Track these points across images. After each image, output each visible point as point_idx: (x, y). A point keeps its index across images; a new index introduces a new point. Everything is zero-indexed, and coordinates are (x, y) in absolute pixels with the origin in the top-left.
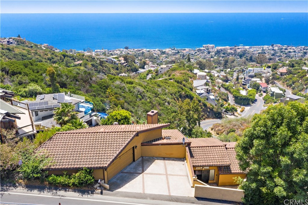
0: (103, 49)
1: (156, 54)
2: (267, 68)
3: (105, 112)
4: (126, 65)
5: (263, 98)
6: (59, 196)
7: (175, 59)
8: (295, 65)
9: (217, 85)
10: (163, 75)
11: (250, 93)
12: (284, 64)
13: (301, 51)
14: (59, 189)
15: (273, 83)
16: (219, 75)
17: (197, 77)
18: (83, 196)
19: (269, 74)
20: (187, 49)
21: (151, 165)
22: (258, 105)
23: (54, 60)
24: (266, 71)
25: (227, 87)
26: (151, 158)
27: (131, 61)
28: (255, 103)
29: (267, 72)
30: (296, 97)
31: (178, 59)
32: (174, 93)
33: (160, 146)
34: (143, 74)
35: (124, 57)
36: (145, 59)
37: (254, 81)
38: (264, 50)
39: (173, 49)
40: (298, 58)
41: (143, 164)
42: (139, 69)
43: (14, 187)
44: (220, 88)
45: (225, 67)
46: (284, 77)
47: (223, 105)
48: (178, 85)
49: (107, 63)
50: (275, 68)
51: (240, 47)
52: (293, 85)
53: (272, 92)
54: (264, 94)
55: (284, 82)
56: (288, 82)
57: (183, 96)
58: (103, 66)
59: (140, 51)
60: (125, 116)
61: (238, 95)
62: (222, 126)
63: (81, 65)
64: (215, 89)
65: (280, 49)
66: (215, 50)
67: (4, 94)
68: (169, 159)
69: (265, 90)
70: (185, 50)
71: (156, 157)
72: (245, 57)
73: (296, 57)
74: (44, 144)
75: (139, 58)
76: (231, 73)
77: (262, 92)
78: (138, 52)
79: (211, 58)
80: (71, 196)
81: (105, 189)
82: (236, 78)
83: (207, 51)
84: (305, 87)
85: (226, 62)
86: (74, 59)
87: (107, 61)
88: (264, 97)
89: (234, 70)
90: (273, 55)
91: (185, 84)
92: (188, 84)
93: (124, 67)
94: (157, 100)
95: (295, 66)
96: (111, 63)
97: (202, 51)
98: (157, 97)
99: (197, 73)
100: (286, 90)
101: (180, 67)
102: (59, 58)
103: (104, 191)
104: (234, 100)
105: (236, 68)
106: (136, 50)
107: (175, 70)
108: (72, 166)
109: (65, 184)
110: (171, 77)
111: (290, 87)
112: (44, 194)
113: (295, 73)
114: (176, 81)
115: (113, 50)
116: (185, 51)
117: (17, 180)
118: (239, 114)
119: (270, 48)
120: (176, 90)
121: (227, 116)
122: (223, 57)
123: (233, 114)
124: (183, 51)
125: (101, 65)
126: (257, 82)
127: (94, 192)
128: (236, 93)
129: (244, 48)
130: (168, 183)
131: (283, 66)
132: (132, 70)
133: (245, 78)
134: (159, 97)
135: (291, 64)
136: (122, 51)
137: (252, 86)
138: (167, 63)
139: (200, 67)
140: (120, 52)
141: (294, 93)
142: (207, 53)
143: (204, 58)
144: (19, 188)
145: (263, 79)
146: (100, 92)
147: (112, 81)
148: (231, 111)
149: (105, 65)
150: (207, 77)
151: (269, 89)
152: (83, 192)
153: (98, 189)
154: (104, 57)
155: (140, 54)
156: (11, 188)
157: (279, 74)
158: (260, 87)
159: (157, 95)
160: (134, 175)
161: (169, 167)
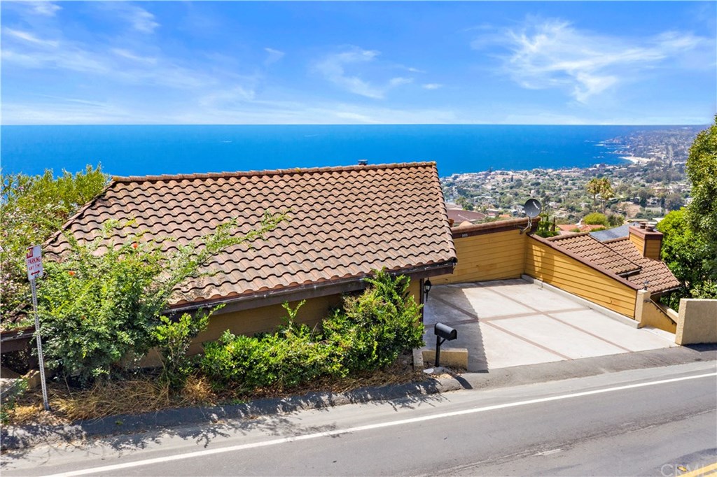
18: (411, 408)
21: (470, 301)
26: (440, 287)
33: (465, 240)
71: (454, 284)
103: (465, 376)
127: (438, 386)
152: (396, 395)
160: (464, 327)
161: (518, 297)
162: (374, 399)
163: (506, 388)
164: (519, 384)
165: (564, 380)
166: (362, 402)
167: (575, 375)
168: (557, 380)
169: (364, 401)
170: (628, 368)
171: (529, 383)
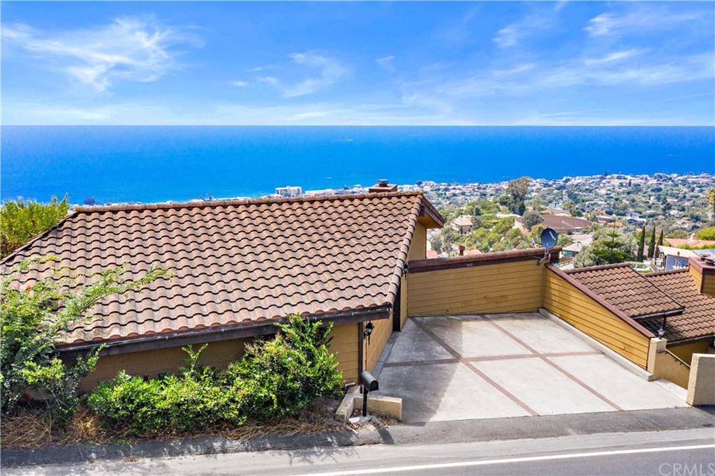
8: (482, 210)
12: (461, 211)
14: (172, 448)
15: (449, 249)
33: (470, 270)
41: (432, 335)
46: (467, 235)
56: (478, 243)
65: (436, 190)
68: (498, 315)
71: (456, 315)
74: (26, 249)
81: (389, 418)
108: (226, 319)
109: (202, 413)
113: (488, 224)
127: (353, 439)
135: (474, 210)
152: (301, 445)
157: (457, 230)
160: (437, 367)
161: (523, 335)
162: (273, 448)
163: (437, 446)
164: (454, 442)
165: (513, 441)
166: (259, 450)
167: (530, 435)
168: (504, 439)
169: (261, 449)
170: (605, 430)
171: (466, 442)
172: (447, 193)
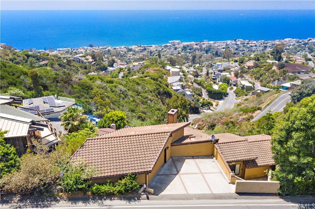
0: (65, 48)
1: (122, 51)
2: (234, 62)
3: (92, 114)
4: (94, 64)
5: (233, 91)
6: (106, 206)
7: (142, 56)
8: (260, 58)
9: (190, 81)
10: (135, 72)
11: (222, 87)
12: (250, 58)
13: (262, 45)
14: (104, 199)
15: (242, 77)
16: (189, 70)
17: (171, 74)
18: (130, 203)
19: (236, 68)
20: (154, 46)
21: (183, 165)
22: (231, 98)
23: (17, 61)
24: (233, 65)
25: (200, 82)
26: (180, 157)
27: (99, 59)
28: (227, 97)
29: (235, 67)
30: (266, 89)
31: (146, 56)
32: (153, 90)
33: (189, 145)
34: (115, 73)
35: (92, 56)
36: (112, 56)
37: (224, 75)
38: (228, 45)
39: (140, 46)
40: (259, 52)
41: (175, 164)
42: (108, 68)
43: (55, 201)
44: (192, 83)
45: (194, 62)
46: (251, 70)
47: (199, 100)
48: (155, 82)
49: (74, 62)
50: (242, 62)
51: (204, 42)
52: (261, 78)
53: (242, 85)
54: (235, 88)
55: (252, 75)
56: (255, 75)
57: (161, 93)
58: (71, 65)
59: (105, 48)
60: (121, 117)
61: (211, 89)
62: (203, 121)
63: (46, 65)
64: (189, 84)
65: (243, 44)
66: (181, 46)
67: (13, 101)
68: (198, 157)
69: (235, 83)
70: (151, 46)
71: (185, 157)
72: (211, 52)
73: (257, 51)
74: (77, 152)
75: (106, 56)
76: (200, 68)
77: (232, 86)
78: (104, 50)
79: (178, 54)
80: (119, 204)
81: (150, 193)
82: (206, 73)
83: (173, 47)
84: (272, 79)
85: (194, 57)
86: (38, 59)
87: (74, 61)
88: (235, 90)
89: (203, 65)
90: (237, 49)
91: (161, 81)
92: (164, 81)
93: (92, 65)
94: (139, 98)
95: (260, 60)
96: (79, 62)
97: (168, 47)
98: (139, 95)
99: (170, 70)
100: (255, 83)
101: (152, 63)
102: (22, 59)
103: (149, 196)
104: (207, 95)
105: (204, 63)
106: (101, 47)
107: (147, 67)
108: (115, 173)
109: (110, 193)
110: (145, 74)
111: (258, 80)
112: (90, 205)
113: (261, 66)
114: (151, 78)
115: (77, 48)
116: (151, 48)
117: (56, 193)
118: (214, 108)
119: (233, 43)
120: (154, 87)
121: (204, 110)
122: (190, 53)
123: (209, 109)
124: (149, 48)
125: (69, 65)
126: (227, 76)
127: (141, 198)
128: (209, 88)
129: (209, 43)
130: (206, 181)
131: (249, 60)
132: (101, 68)
133: (215, 73)
134: (141, 96)
135: (256, 58)
136: (87, 49)
137: (222, 81)
138: (136, 61)
139: (170, 63)
140: (84, 50)
141: (262, 85)
142: (173, 49)
143: (172, 54)
144: (61, 202)
145: (232, 73)
146: (83, 93)
147: (92, 81)
148: (207, 106)
149: (73, 64)
150: (180, 73)
151: (239, 82)
152: (129, 199)
153: (143, 195)
154: (70, 56)
155: (105, 52)
156: (53, 203)
157: (247, 68)
158: (230, 81)
159: (138, 93)
160: (171, 176)
161: (201, 165)
172: (248, 45)
